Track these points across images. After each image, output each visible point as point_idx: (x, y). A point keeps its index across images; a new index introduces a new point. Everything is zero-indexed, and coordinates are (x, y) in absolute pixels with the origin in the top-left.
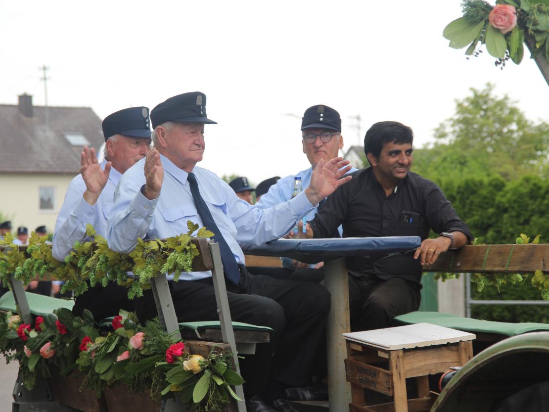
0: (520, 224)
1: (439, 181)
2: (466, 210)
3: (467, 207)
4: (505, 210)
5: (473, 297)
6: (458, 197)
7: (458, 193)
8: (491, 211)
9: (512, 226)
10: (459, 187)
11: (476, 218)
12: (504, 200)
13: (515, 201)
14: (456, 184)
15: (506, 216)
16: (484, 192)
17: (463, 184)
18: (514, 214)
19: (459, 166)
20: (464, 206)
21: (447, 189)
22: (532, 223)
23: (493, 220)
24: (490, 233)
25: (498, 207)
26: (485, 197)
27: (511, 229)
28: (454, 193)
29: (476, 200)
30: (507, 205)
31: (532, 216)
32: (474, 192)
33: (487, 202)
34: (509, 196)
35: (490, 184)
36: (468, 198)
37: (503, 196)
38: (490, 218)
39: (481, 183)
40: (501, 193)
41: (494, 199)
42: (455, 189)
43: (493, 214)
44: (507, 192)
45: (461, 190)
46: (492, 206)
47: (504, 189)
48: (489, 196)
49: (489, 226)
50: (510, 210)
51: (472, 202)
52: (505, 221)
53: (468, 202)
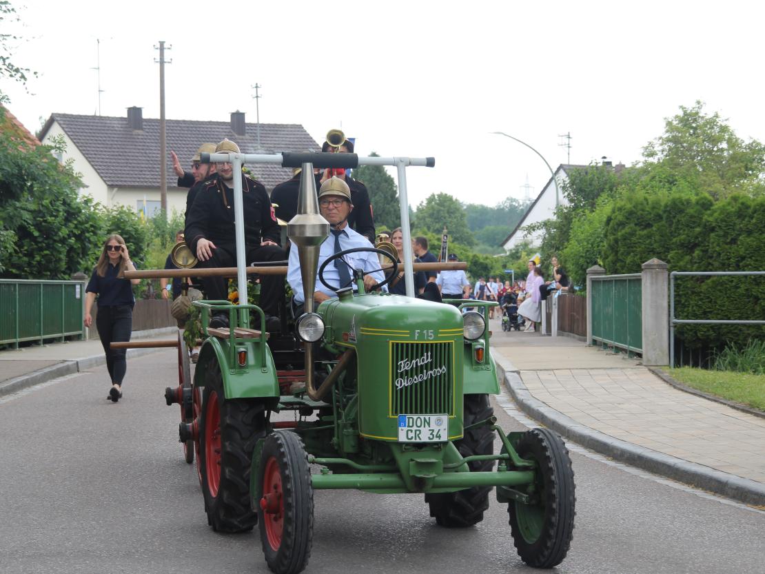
0: (727, 244)
1: (646, 199)
2: (673, 229)
3: (674, 226)
4: (713, 230)
5: (676, 317)
6: (665, 216)
7: (665, 212)
8: (698, 230)
9: (718, 245)
10: (666, 206)
11: (682, 237)
12: (711, 219)
13: (722, 221)
14: (663, 204)
15: (712, 235)
16: (691, 211)
17: (669, 203)
18: (721, 233)
19: (667, 185)
20: (670, 225)
21: (653, 208)
22: (739, 243)
23: (700, 239)
24: (697, 253)
25: (705, 226)
26: (692, 217)
27: (717, 249)
28: (661, 213)
29: (683, 218)
30: (714, 224)
31: (740, 235)
32: (681, 211)
33: (693, 221)
34: (716, 215)
35: (697, 203)
36: (674, 217)
37: (711, 215)
38: (697, 238)
39: (688, 202)
40: (709, 212)
41: (701, 218)
42: (662, 208)
43: (700, 233)
44: (715, 211)
45: (668, 209)
46: (699, 225)
47: (712, 208)
48: (696, 215)
49: (696, 245)
50: (717, 229)
51: (679, 221)
52: (712, 240)
53: (675, 221)
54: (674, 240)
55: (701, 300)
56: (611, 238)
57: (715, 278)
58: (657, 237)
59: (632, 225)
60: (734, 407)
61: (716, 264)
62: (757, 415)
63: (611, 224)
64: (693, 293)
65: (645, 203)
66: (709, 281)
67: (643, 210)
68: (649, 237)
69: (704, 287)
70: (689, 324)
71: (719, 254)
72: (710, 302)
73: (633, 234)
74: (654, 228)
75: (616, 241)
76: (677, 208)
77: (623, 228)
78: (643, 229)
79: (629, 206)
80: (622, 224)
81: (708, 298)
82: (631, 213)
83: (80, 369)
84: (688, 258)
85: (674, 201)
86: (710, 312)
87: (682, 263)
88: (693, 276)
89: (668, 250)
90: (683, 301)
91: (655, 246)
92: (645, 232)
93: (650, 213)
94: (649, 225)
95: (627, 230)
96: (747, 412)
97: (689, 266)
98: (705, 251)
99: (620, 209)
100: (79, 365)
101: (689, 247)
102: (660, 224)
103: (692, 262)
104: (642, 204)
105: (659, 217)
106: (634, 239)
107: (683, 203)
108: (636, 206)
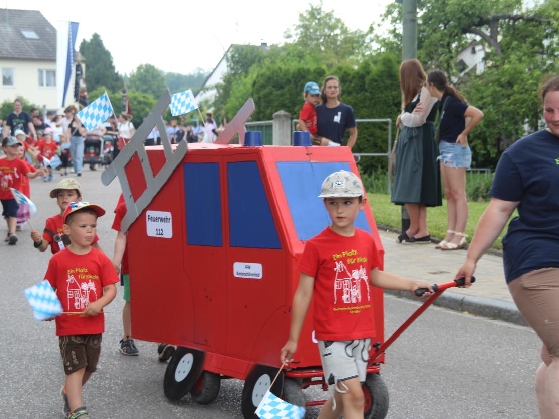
1: (280, 69)
3: (299, 88)
6: (293, 81)
7: (293, 77)
10: (294, 73)
14: (291, 72)
16: (310, 77)
17: (296, 71)
19: (298, 59)
20: (297, 87)
21: (285, 75)
28: (290, 78)
32: (303, 77)
35: (315, 71)
36: (299, 81)
39: (308, 71)
42: (291, 75)
45: (295, 76)
53: (299, 84)
54: (299, 97)
56: (256, 96)
58: (288, 96)
59: (270, 87)
63: (256, 86)
65: (279, 71)
67: (278, 76)
68: (282, 95)
73: (271, 93)
74: (286, 89)
75: (259, 98)
76: (301, 75)
77: (264, 89)
78: (277, 90)
79: (268, 73)
80: (263, 86)
82: (269, 79)
85: (299, 70)
91: (286, 102)
92: (279, 92)
93: (282, 79)
94: (282, 87)
95: (267, 90)
99: (262, 76)
102: (289, 87)
104: (277, 72)
105: (289, 81)
106: (272, 97)
107: (305, 72)
108: (273, 74)
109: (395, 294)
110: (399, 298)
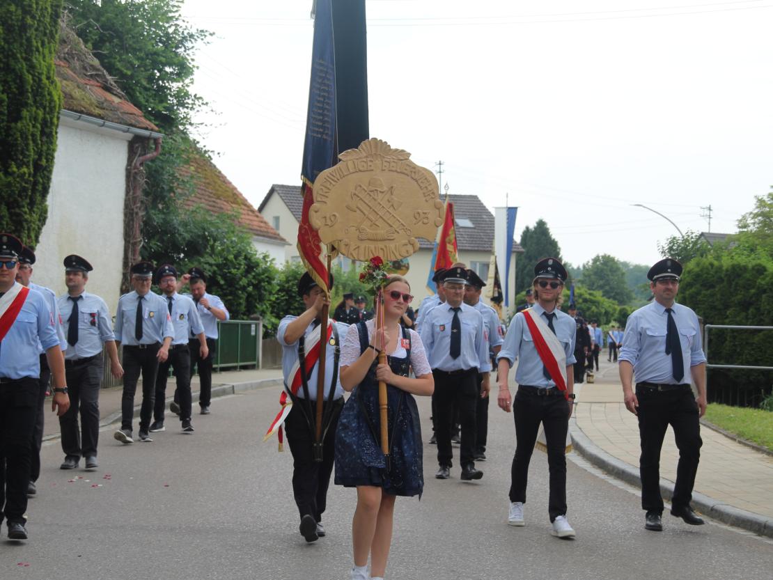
1: (712, 265)
2: (732, 290)
3: (733, 286)
4: (765, 291)
6: (725, 279)
7: (726, 275)
8: (753, 291)
10: (727, 270)
11: (739, 297)
12: (763, 282)
14: (724, 268)
15: (764, 296)
16: (747, 275)
17: (730, 268)
20: (730, 287)
21: (716, 272)
23: (754, 299)
24: (751, 310)
25: (758, 288)
26: (749, 280)
27: (768, 307)
28: (723, 276)
29: (741, 282)
30: (766, 287)
32: (739, 276)
33: (750, 284)
34: (768, 279)
35: (753, 268)
36: (733, 280)
37: (764, 279)
38: (751, 298)
39: (745, 269)
40: (762, 276)
41: (756, 282)
42: (724, 272)
43: (754, 294)
44: (767, 276)
45: (728, 273)
46: (753, 288)
47: (766, 273)
48: (751, 278)
49: (750, 304)
50: (768, 291)
51: (737, 283)
52: (763, 300)
53: (734, 283)
54: (733, 299)
55: (753, 349)
57: (765, 332)
58: (719, 296)
59: (698, 286)
60: (726, 436)
61: (767, 320)
62: (740, 442)
64: (747, 343)
65: (710, 267)
66: (761, 334)
67: (708, 273)
68: (712, 295)
69: (756, 339)
70: (743, 369)
71: (769, 312)
72: (761, 351)
73: (698, 293)
74: (717, 289)
76: (737, 272)
77: (691, 288)
78: (707, 290)
79: (697, 269)
81: (759, 348)
82: (698, 276)
83: (235, 391)
84: (744, 314)
85: (734, 267)
86: (761, 360)
87: (738, 319)
88: (747, 329)
89: (727, 307)
90: (738, 350)
91: (716, 304)
92: (709, 292)
93: (713, 277)
94: (713, 286)
95: (693, 290)
96: (735, 440)
97: (744, 321)
98: (758, 309)
100: (235, 389)
101: (745, 305)
102: (722, 285)
103: (747, 318)
104: (708, 268)
105: (721, 280)
106: (700, 297)
107: (741, 269)
108: (701, 270)
109: (755, 531)
110: (759, 535)
